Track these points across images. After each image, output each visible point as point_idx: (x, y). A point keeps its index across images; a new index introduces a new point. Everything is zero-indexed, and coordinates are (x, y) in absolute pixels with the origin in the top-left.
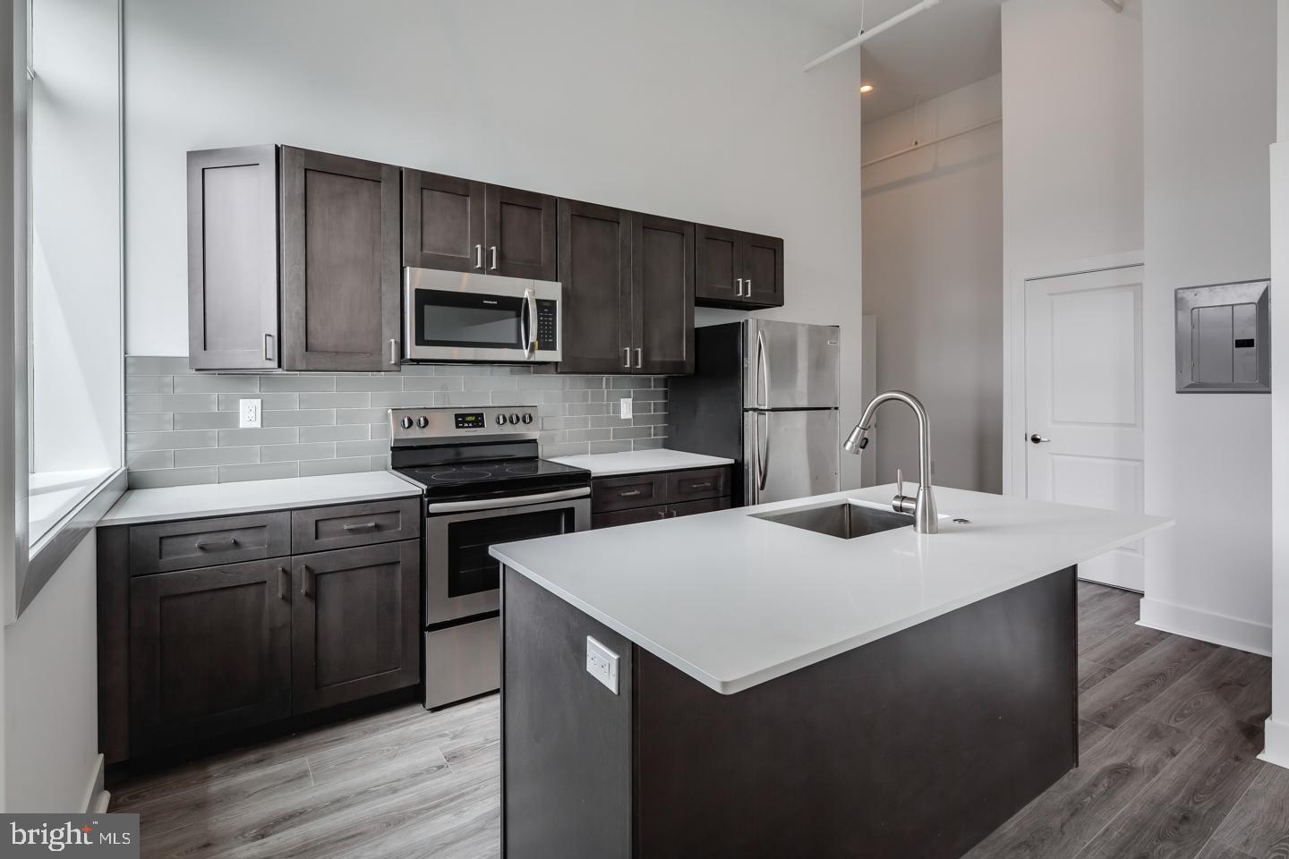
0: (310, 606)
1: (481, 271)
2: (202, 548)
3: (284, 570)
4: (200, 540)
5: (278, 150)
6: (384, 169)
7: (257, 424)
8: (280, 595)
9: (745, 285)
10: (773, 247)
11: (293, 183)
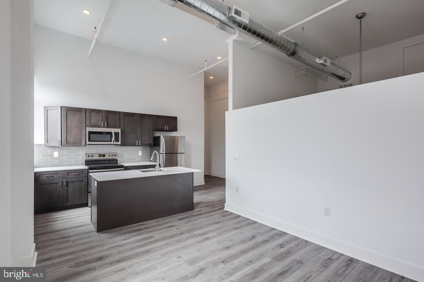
0: (66, 187)
1: (103, 127)
2: (47, 177)
3: (61, 181)
4: (46, 175)
5: (61, 107)
6: (82, 109)
7: (58, 156)
8: (61, 185)
9: (167, 127)
10: (175, 119)
11: (64, 113)
